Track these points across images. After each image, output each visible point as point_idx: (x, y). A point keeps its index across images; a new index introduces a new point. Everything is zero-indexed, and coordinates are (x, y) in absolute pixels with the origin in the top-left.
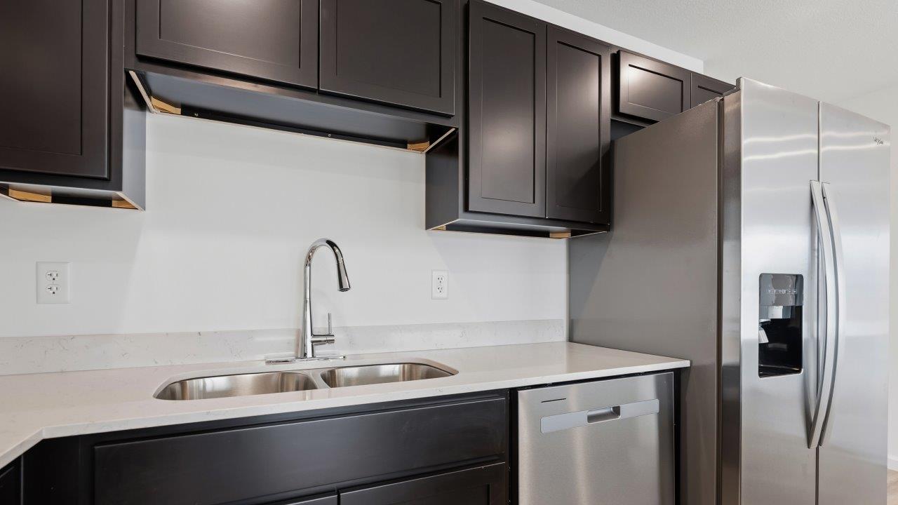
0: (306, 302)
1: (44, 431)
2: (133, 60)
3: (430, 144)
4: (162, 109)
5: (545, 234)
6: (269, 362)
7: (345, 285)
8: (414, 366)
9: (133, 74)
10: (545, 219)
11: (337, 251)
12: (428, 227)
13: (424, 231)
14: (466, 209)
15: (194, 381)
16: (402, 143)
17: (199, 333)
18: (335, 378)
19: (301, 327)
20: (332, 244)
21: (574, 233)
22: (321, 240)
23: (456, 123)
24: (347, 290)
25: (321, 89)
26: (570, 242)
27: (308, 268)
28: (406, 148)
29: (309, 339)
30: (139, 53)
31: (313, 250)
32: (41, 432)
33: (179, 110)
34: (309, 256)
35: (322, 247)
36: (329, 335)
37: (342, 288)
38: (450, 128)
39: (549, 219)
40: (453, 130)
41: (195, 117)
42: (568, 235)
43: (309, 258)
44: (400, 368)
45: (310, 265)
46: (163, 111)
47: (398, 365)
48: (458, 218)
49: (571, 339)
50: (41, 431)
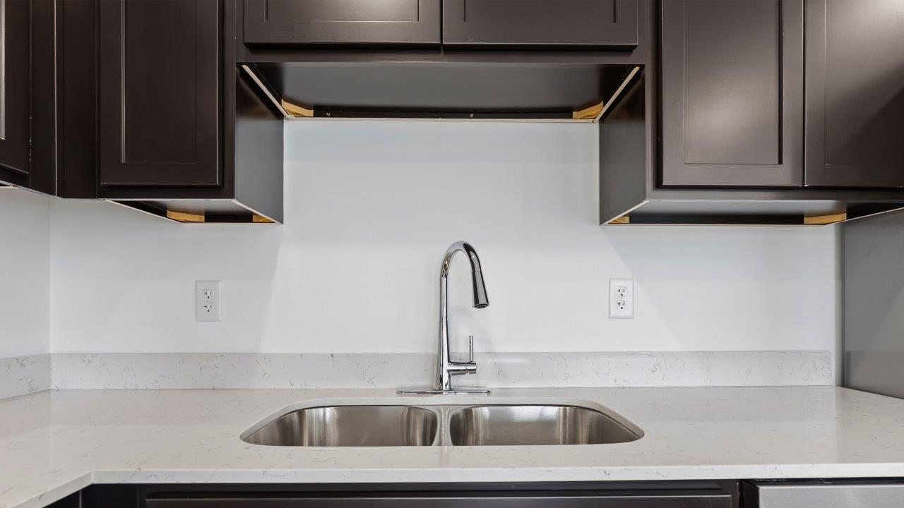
0: (441, 321)
1: (92, 475)
2: (243, 50)
3: (604, 105)
4: (296, 114)
5: (796, 219)
6: (400, 393)
7: (482, 301)
8: (579, 409)
9: (245, 67)
10: (803, 188)
11: (473, 256)
12: (602, 221)
13: (597, 227)
14: (659, 184)
15: (314, 410)
16: (564, 112)
17: (332, 355)
18: (472, 417)
19: (436, 352)
20: (468, 249)
21: (853, 212)
22: (457, 243)
23: (643, 56)
24: (484, 306)
25: (444, 43)
26: (842, 228)
27: (445, 279)
28: (571, 117)
29: (446, 366)
30: (247, 40)
31: (448, 258)
32: (89, 475)
33: (312, 112)
34: (445, 265)
35: (460, 252)
36: (470, 363)
37: (478, 305)
38: (632, 67)
39: (810, 188)
40: (637, 69)
41: (327, 116)
42: (842, 217)
43: (445, 267)
44: (559, 411)
45: (446, 276)
46: (298, 115)
47: (557, 408)
48: (644, 198)
49: (845, 381)
50: (90, 473)
